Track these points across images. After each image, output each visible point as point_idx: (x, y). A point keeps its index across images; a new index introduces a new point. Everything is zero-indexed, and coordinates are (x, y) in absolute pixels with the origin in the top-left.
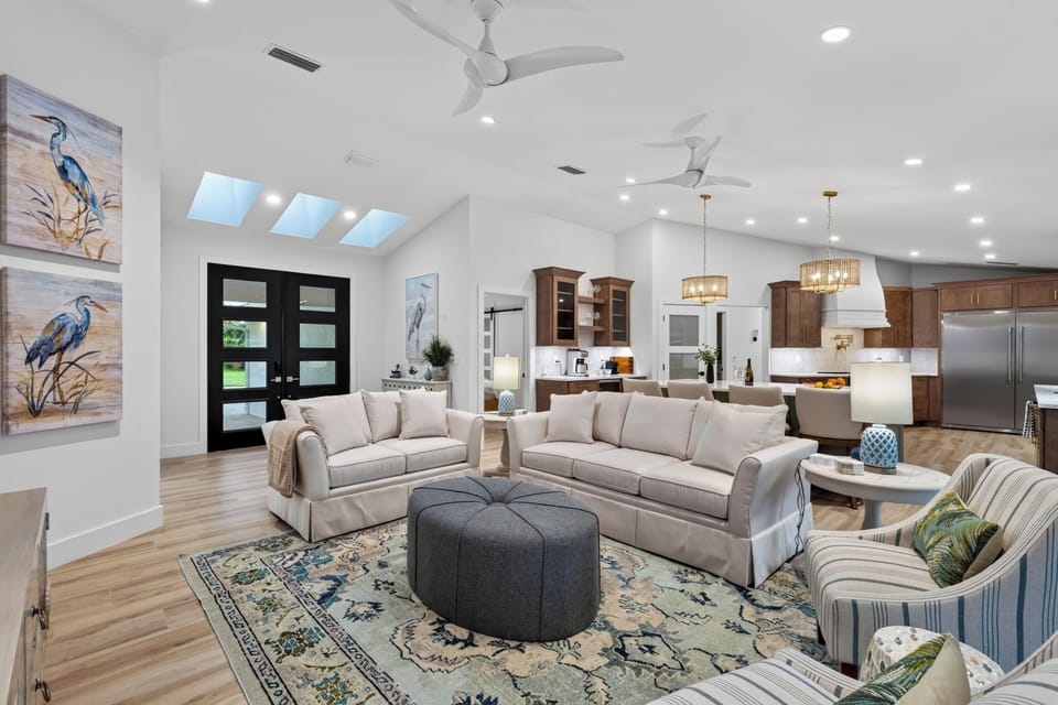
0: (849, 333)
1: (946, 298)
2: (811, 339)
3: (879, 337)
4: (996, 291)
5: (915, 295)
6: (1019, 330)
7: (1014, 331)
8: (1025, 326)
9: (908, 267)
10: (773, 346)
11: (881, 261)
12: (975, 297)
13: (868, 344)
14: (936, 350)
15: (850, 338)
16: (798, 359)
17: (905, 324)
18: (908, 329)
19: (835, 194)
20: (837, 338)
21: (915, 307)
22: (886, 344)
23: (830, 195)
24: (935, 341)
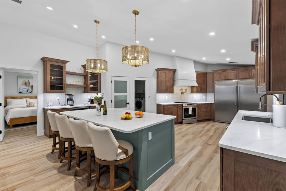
0: (185, 88)
1: (217, 76)
2: (170, 90)
3: (195, 89)
4: (232, 73)
5: (208, 75)
6: (239, 87)
7: (237, 87)
8: (240, 85)
9: (206, 65)
10: (157, 93)
11: (195, 62)
12: (225, 75)
13: (192, 92)
14: (213, 94)
15: (186, 90)
16: (167, 97)
17: (204, 85)
18: (205, 87)
20: (181, 90)
21: (207, 79)
22: (197, 92)
24: (213, 91)
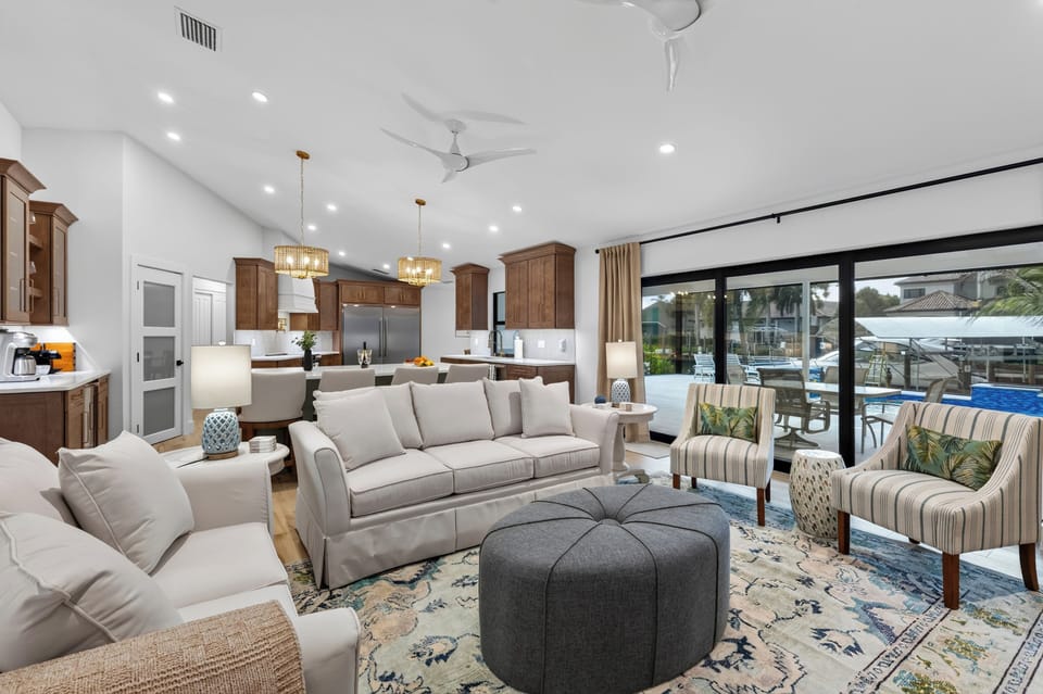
1: (345, 292)
2: (272, 322)
5: (321, 287)
10: (239, 328)
16: (254, 342)
19: (424, 204)
21: (321, 297)
23: (420, 203)
24: (334, 326)
